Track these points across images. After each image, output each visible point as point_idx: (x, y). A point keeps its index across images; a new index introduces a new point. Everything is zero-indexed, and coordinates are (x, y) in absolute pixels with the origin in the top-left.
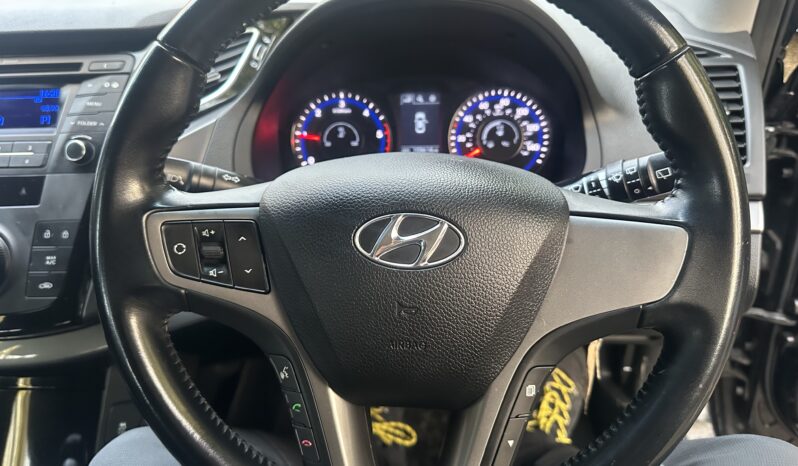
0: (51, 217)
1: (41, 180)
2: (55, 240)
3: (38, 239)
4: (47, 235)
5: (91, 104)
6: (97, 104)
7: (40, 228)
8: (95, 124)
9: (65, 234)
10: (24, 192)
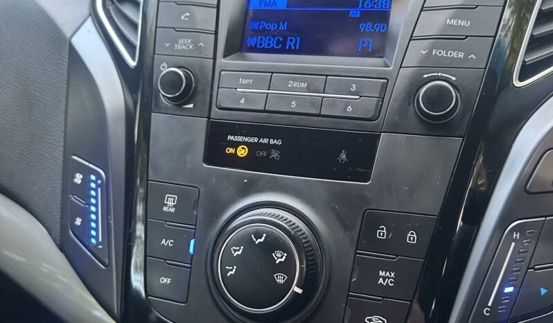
0: (388, 204)
1: (371, 141)
2: (395, 244)
3: (366, 238)
4: (382, 233)
5: (454, 22)
6: (463, 23)
7: (371, 221)
8: (461, 55)
9: (412, 237)
10: (343, 156)
